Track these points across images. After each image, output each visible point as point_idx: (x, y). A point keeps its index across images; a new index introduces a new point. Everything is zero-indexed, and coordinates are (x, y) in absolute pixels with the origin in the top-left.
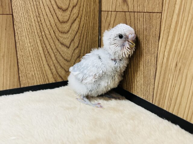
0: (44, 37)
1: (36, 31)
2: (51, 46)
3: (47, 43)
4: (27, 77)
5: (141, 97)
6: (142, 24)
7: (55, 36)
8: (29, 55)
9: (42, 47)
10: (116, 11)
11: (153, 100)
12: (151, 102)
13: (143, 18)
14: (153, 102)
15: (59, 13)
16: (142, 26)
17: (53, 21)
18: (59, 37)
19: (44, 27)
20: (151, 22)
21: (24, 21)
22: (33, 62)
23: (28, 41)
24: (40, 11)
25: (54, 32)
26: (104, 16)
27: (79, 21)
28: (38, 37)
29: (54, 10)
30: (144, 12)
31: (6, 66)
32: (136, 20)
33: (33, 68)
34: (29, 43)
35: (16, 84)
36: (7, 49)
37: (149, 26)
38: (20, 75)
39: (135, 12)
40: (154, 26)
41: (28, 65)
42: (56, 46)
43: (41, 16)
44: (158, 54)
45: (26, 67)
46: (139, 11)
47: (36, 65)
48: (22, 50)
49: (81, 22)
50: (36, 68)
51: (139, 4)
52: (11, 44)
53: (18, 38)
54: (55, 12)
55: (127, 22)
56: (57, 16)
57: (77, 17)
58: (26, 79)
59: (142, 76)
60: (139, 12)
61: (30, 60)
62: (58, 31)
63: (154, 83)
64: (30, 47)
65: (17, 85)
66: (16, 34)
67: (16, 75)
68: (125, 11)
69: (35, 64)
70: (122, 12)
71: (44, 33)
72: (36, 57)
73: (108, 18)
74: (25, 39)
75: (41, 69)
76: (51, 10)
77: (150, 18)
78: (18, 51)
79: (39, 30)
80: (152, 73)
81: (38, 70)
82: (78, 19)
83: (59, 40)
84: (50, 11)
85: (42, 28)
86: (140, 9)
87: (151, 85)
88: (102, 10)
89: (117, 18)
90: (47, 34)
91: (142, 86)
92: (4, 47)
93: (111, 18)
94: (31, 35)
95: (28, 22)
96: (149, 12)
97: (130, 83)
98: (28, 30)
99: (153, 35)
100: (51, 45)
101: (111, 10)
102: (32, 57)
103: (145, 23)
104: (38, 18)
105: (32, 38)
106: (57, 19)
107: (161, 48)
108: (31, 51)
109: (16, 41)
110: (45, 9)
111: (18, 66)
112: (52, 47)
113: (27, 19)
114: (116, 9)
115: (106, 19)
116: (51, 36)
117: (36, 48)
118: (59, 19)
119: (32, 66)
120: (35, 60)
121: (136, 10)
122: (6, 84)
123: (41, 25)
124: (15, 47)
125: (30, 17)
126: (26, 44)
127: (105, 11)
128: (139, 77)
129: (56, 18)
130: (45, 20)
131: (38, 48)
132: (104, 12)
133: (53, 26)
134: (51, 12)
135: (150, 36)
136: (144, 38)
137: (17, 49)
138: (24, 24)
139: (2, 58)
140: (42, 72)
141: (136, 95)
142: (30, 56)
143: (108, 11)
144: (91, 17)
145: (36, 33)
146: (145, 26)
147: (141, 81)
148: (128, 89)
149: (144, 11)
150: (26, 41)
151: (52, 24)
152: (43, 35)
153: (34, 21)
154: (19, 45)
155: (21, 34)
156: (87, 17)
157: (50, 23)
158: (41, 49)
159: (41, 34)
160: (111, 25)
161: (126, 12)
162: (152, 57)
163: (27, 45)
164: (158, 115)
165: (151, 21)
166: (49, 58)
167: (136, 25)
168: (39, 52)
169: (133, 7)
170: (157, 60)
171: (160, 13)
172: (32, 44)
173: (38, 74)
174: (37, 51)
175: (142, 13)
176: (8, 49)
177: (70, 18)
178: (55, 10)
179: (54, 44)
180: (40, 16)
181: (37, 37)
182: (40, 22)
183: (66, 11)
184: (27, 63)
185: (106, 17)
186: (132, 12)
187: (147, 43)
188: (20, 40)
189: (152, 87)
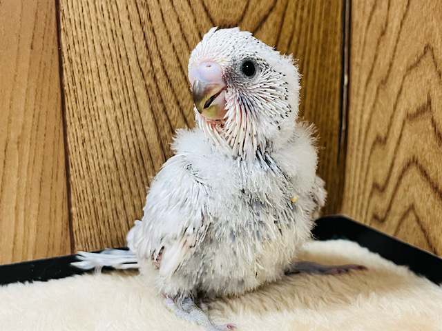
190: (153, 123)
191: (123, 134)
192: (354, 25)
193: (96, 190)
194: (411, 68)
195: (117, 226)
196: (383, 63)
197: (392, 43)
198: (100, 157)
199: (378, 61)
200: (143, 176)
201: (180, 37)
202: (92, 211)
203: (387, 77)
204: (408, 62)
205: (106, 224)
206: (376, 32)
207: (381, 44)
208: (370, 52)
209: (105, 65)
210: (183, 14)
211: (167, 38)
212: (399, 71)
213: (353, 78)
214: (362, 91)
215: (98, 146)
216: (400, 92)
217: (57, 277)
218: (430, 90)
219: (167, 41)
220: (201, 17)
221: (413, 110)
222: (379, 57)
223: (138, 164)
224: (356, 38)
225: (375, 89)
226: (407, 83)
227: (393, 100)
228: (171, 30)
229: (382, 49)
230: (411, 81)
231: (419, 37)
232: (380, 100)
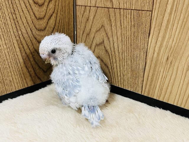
0: (20, 37)
1: (11, 31)
2: (28, 46)
3: (24, 43)
4: (4, 83)
5: (128, 90)
6: (130, 21)
7: (32, 35)
9: (19, 48)
10: (97, 6)
11: (142, 91)
12: (140, 93)
13: (131, 15)
14: (142, 93)
15: (36, 8)
16: (130, 23)
17: (30, 18)
18: (37, 36)
19: (20, 26)
20: (140, 19)
22: (10, 65)
23: (4, 43)
24: (15, 6)
25: (31, 31)
26: (80, 11)
27: (56, 17)
28: (14, 37)
29: (30, 5)
30: (132, 10)
32: (122, 17)
33: (11, 73)
34: (5, 44)
37: (137, 23)
39: (121, 9)
40: (143, 23)
41: (5, 70)
42: (33, 45)
43: (17, 13)
44: (148, 49)
45: (2, 73)
46: (125, 8)
47: (14, 69)
49: (57, 17)
50: (14, 73)
51: (125, 2)
54: (31, 7)
55: (111, 18)
56: (33, 12)
57: (53, 13)
58: (4, 86)
59: (130, 70)
60: (126, 9)
61: (7, 63)
62: (35, 29)
63: (144, 76)
64: (6, 49)
68: (108, 7)
69: (12, 68)
70: (104, 7)
71: (20, 32)
72: (13, 59)
73: (85, 13)
75: (19, 72)
76: (27, 6)
77: (139, 15)
79: (15, 28)
80: (141, 66)
81: (16, 74)
82: (54, 15)
83: (37, 38)
84: (26, 6)
85: (18, 27)
86: (127, 6)
87: (140, 78)
88: (77, 4)
89: (98, 13)
90: (24, 33)
91: (130, 79)
93: (90, 13)
94: (7, 36)
95: (2, 20)
96: (137, 9)
97: (115, 78)
98: (3, 30)
99: (143, 32)
100: (29, 44)
101: (89, 5)
102: (9, 61)
103: (132, 20)
104: (13, 15)
105: (8, 38)
106: (33, 15)
107: (151, 44)
108: (7, 53)
110: (20, 4)
112: (30, 47)
114: (96, 5)
116: (28, 35)
117: (12, 50)
118: (36, 15)
119: (9, 71)
120: (12, 63)
121: (122, 6)
123: (17, 23)
125: (4, 14)
126: (2, 46)
127: (82, 6)
128: (126, 71)
129: (33, 14)
130: (21, 17)
131: (14, 49)
132: (81, 7)
133: (30, 24)
134: (28, 8)
135: (139, 32)
136: (132, 35)
140: (20, 76)
141: (122, 88)
142: (7, 59)
143: (86, 6)
144: (67, 12)
145: (12, 33)
146: (133, 23)
147: (128, 74)
148: (113, 83)
149: (131, 9)
151: (29, 21)
152: (20, 35)
153: (9, 19)
156: (62, 12)
157: (27, 20)
158: (18, 50)
159: (17, 33)
160: (89, 20)
161: (110, 8)
162: (141, 52)
163: (2, 48)
164: (148, 104)
165: (140, 18)
166: (27, 59)
167: (122, 21)
168: (17, 54)
169: (118, 4)
170: (146, 55)
171: (151, 11)
172: (8, 46)
173: (16, 78)
174: (14, 53)
175: (130, 10)
177: (47, 14)
178: (31, 5)
179: (31, 44)
180: (16, 12)
182: (16, 20)
183: (43, 6)
184: (3, 68)
185: (82, 12)
186: (117, 8)
187: (135, 39)
190: (20, 52)
191: (11, 57)
193: (3, 75)
194: (97, 31)
195: (11, 86)
196: (88, 29)
197: (91, 23)
198: (4, 65)
199: (86, 28)
200: (18, 69)
201: (26, 24)
202: (3, 82)
203: (89, 33)
204: (96, 29)
205: (8, 85)
206: (85, 20)
207: (87, 23)
208: (83, 25)
209: (3, 35)
210: (27, 15)
211: (22, 24)
212: (93, 32)
213: (78, 32)
214: (81, 36)
215: (3, 61)
216: (94, 38)
218: (104, 38)
219: (23, 25)
220: (33, 16)
221: (98, 43)
222: (87, 27)
223: (16, 65)
224: (78, 20)
225: (85, 36)
226: (96, 35)
227: (92, 40)
228: (23, 21)
229: (87, 25)
230: (97, 35)
231: (100, 23)
232: (87, 39)
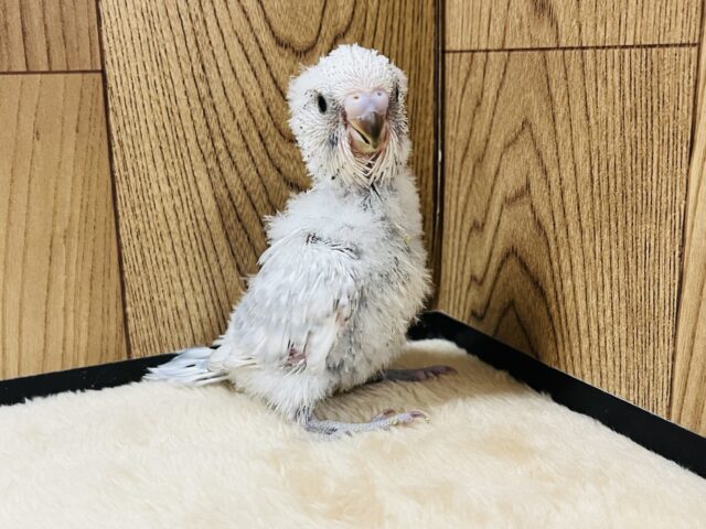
0: (221, 159)
1: (191, 136)
2: (249, 195)
3: (234, 182)
4: (155, 316)
5: (617, 396)
6: (617, 95)
7: (264, 156)
8: (166, 232)
9: (216, 198)
10: (507, 47)
11: (669, 406)
12: (662, 414)
13: (621, 70)
14: (669, 414)
15: (282, 61)
16: (617, 101)
17: (258, 94)
18: (282, 160)
19: (223, 121)
20: (655, 84)
21: (146, 96)
22: (179, 255)
23: (162, 175)
24: (206, 54)
25: (262, 139)
26: (456, 70)
28: (200, 158)
29: (261, 50)
30: (625, 47)
31: (77, 274)
32: (590, 81)
33: (181, 281)
34: (166, 181)
35: (112, 347)
36: (82, 207)
37: (644, 102)
38: (129, 309)
39: (587, 48)
40: (666, 99)
41: (162, 269)
42: (267, 194)
43: (213, 75)
44: (690, 214)
45: (151, 278)
46: (600, 44)
47: (192, 270)
48: (138, 212)
50: (192, 283)
51: (600, 17)
52: (94, 185)
53: (121, 164)
54: (265, 59)
55: (553, 90)
56: (271, 75)
58: (153, 325)
59: (623, 305)
60: (604, 47)
61: (169, 248)
62: (278, 136)
63: (675, 336)
64: (170, 199)
65: (118, 352)
66: (116, 148)
67: (112, 310)
68: (544, 46)
69: (187, 264)
70: (532, 49)
71: (222, 141)
72: (192, 236)
73: (472, 79)
74: (151, 166)
75: (211, 283)
76: (249, 53)
77: (649, 69)
78: (120, 214)
79: (205, 130)
80: (665, 293)
81: (198, 289)
83: (283, 169)
84: (246, 55)
85: (214, 126)
86: (608, 35)
87: (661, 343)
88: (447, 48)
89: (512, 75)
90: (234, 145)
91: (623, 348)
92: (68, 199)
93: (487, 76)
94: (173, 152)
95: (161, 100)
96: (643, 43)
97: (569, 340)
98: (162, 132)
99: (666, 138)
100: (251, 188)
101: (483, 47)
102: (177, 239)
103: (627, 89)
104: (200, 84)
105: (176, 161)
106: (273, 87)
107: (698, 188)
108: (171, 213)
109: (117, 174)
110: (225, 48)
111: (122, 272)
112: (254, 197)
113: (159, 88)
114: (504, 41)
115: (466, 81)
116: (250, 154)
117: (190, 203)
119: (174, 274)
120: (187, 248)
121: (588, 40)
122: (76, 347)
123: (210, 111)
124: (110, 199)
125: (169, 81)
126: (155, 186)
127: (461, 52)
128: (608, 313)
129: (271, 81)
130: (228, 91)
131: (198, 201)
132: (458, 55)
133: (257, 115)
134: (252, 60)
135: (652, 139)
136: (628, 152)
137: (119, 208)
138: (147, 107)
139: (62, 241)
140: (215, 299)
141: (595, 386)
142: (170, 233)
143: (473, 51)
145: (192, 143)
146: (628, 103)
147: (616, 326)
148: (562, 362)
149: (622, 44)
150: (152, 173)
151: (253, 107)
152: (220, 152)
153: (185, 97)
154: (126, 191)
155: (136, 146)
157: (246, 104)
158: (210, 204)
159: (210, 144)
160: (484, 103)
161: (549, 49)
162: (662, 229)
163: (156, 191)
165: (655, 79)
166: (241, 239)
167: (590, 98)
168: (205, 219)
169: (576, 28)
170: (683, 240)
171: (694, 45)
172: (175, 188)
173: (197, 305)
175: (617, 51)
176: (85, 207)
178: (265, 51)
179: (260, 187)
180: (208, 75)
181: (196, 157)
182: (208, 99)
183: (309, 54)
184: (154, 262)
185: (463, 76)
186: (572, 48)
187: (639, 171)
188: (131, 170)
189: (664, 351)
190: (216, 211)
191: (183, 225)
192: (448, 93)
193: (154, 287)
194: (509, 145)
195: (179, 327)
196: (479, 137)
197: (488, 116)
198: (157, 250)
199: (474, 136)
200: (207, 271)
201: (245, 114)
202: (150, 311)
203: (483, 155)
204: (505, 139)
205: (166, 324)
206: (471, 103)
207: (477, 117)
208: (464, 126)
209: (161, 148)
210: (248, 87)
211: (230, 115)
212: (496, 148)
213: (447, 154)
214: (457, 169)
215: (155, 238)
216: (497, 173)
217: (112, 385)
218: (528, 172)
219: (231, 118)
220: (270, 90)
221: (511, 193)
222: (475, 130)
223: (201, 257)
224: (450, 108)
225: (471, 168)
226: (504, 162)
227: (490, 181)
228: (234, 106)
229: (478, 123)
230: (508, 160)
231: (517, 111)
232: (477, 181)
